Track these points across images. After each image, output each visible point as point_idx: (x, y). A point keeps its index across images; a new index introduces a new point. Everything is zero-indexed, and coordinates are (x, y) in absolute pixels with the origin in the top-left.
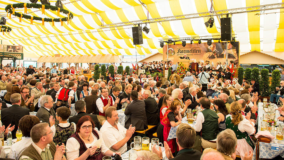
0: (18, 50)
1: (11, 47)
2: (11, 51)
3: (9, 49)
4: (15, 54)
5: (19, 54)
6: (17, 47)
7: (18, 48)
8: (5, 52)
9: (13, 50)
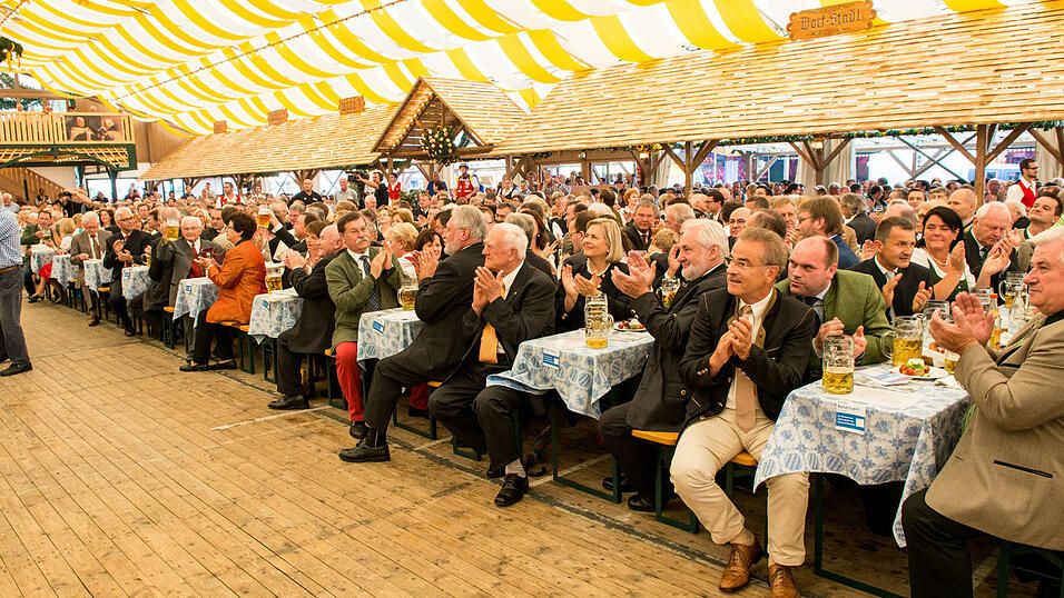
0: (110, 133)
1: (82, 120)
2: (82, 137)
3: (76, 131)
4: (101, 151)
5: (118, 146)
6: (108, 121)
7: (110, 123)
8: (61, 142)
9: (90, 133)
